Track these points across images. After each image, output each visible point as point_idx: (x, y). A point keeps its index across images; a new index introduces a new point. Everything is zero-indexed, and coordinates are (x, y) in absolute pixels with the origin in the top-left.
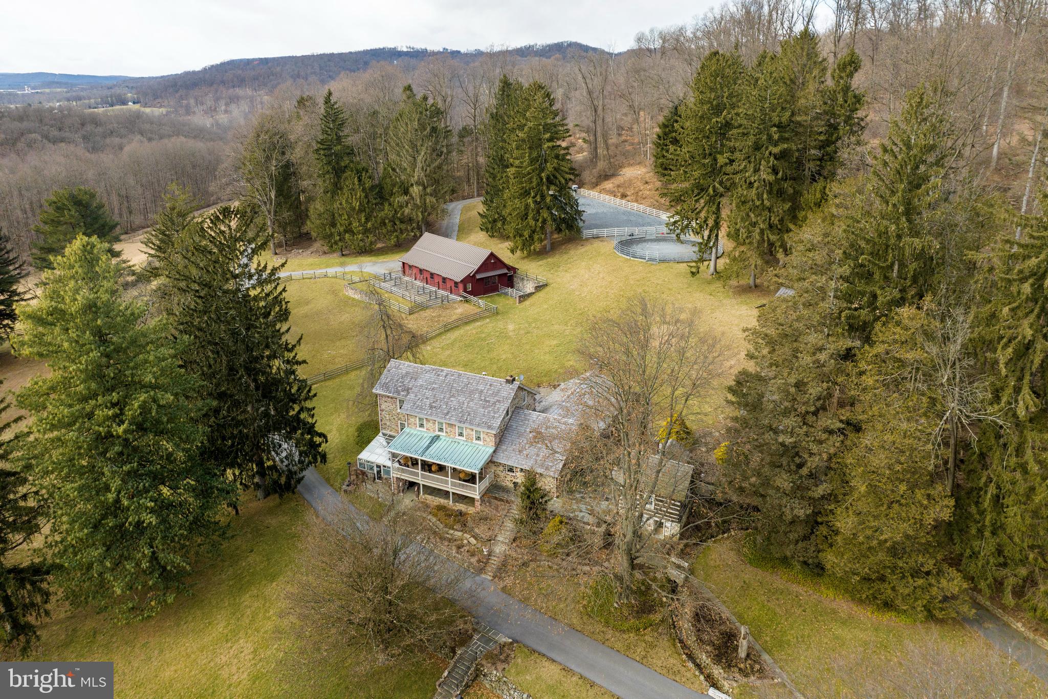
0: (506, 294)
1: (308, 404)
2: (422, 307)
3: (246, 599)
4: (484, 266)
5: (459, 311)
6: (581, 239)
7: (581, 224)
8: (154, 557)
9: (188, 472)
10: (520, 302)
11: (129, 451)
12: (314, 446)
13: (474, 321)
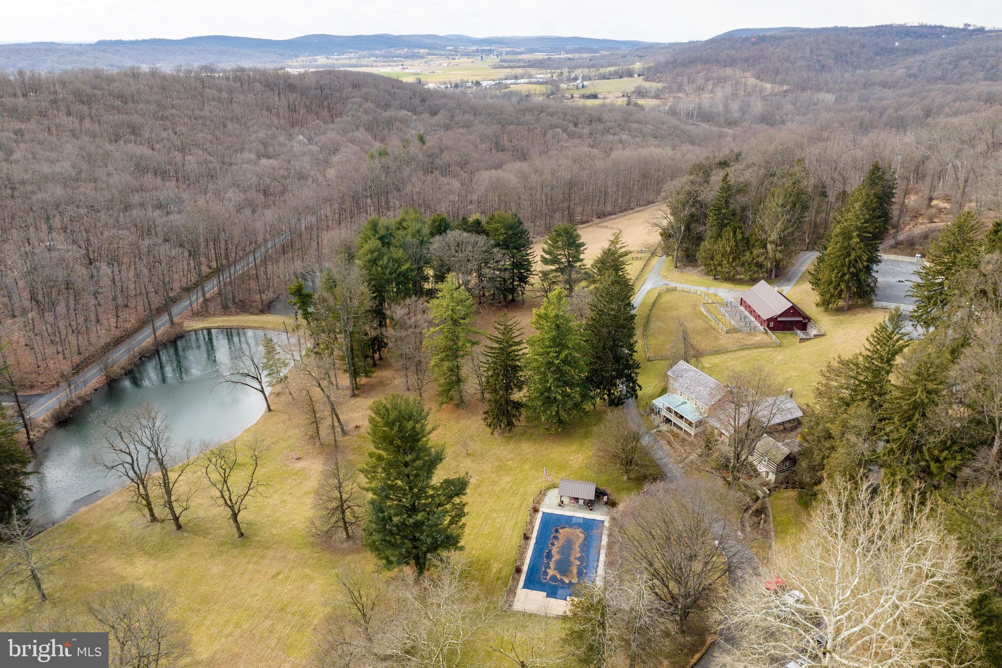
0: (796, 334)
1: (637, 371)
2: (736, 330)
3: (586, 441)
4: (785, 314)
5: (757, 338)
6: (872, 307)
7: (873, 297)
8: (557, 412)
9: (578, 385)
10: (800, 342)
11: (559, 370)
12: (633, 389)
13: (761, 347)
